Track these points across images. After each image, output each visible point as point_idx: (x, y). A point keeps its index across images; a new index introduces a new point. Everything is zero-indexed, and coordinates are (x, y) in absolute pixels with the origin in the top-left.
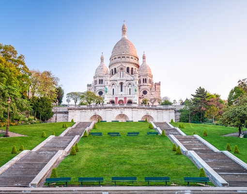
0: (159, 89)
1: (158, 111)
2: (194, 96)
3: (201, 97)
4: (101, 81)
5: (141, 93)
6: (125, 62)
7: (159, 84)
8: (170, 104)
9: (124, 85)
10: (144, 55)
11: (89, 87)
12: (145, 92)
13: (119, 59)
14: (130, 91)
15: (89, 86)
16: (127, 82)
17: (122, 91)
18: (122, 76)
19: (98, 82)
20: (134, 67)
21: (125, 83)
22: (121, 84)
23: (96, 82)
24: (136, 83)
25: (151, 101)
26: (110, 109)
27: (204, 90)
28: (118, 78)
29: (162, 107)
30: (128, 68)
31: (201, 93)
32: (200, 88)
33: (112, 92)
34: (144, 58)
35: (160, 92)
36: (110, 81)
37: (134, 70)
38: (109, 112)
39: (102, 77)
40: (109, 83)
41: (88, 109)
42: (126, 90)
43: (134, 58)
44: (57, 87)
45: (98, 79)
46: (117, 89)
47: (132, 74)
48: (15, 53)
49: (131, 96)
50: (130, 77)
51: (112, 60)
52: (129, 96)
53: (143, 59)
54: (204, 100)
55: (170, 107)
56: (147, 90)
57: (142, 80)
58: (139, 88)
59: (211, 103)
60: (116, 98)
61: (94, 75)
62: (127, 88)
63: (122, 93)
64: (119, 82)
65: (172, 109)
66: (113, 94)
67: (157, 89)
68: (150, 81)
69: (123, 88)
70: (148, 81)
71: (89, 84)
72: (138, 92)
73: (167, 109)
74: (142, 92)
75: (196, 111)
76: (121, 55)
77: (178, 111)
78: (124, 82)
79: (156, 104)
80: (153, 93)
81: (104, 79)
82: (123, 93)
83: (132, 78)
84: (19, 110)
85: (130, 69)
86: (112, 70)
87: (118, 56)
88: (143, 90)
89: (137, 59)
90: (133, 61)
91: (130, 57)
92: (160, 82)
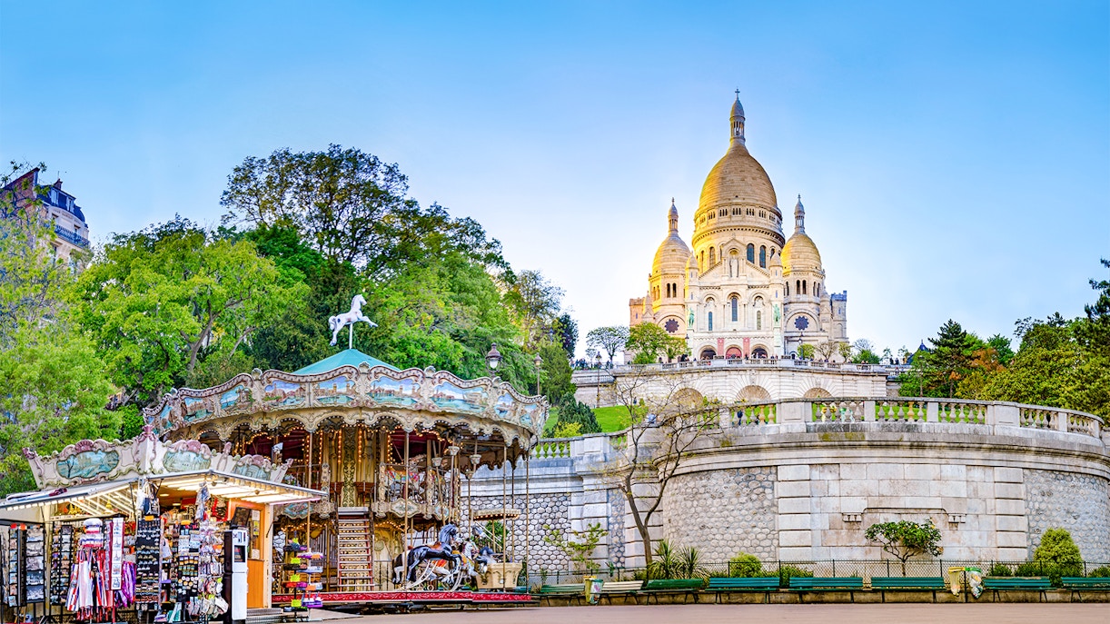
0: (842, 312)
1: (845, 377)
2: (935, 343)
3: (951, 345)
4: (672, 289)
5: (792, 326)
6: (743, 228)
7: (843, 298)
8: (876, 360)
9: (740, 301)
10: (800, 205)
11: (637, 309)
12: (802, 323)
13: (725, 218)
14: (759, 318)
15: (635, 304)
16: (752, 291)
17: (735, 318)
18: (734, 274)
19: (663, 291)
20: (769, 244)
21: (745, 296)
22: (734, 296)
23: (655, 291)
24: (775, 295)
25: (821, 350)
26: (724, 373)
27: (958, 327)
28: (725, 280)
29: (854, 368)
30: (750, 247)
31: (953, 335)
32: (950, 322)
33: (707, 322)
34: (800, 214)
35: (845, 320)
36: (701, 288)
37: (768, 252)
38: (723, 379)
39: (675, 276)
40: (699, 295)
41: (665, 374)
42: (747, 313)
43: (768, 213)
44: (560, 314)
45: (662, 283)
46: (722, 312)
47: (763, 265)
48: (478, 233)
49: (764, 333)
50: (757, 277)
51: (702, 221)
52: (758, 333)
53: (797, 218)
54: (959, 354)
55: (874, 368)
56: (807, 316)
57: (793, 286)
58: (786, 310)
59: (975, 363)
60: (721, 340)
61: (651, 271)
62: (750, 308)
63: (735, 325)
64: (727, 291)
65: (880, 374)
66: (711, 328)
67: (836, 311)
68: (818, 289)
69: (740, 309)
70: (810, 289)
71: (635, 298)
72: (781, 322)
73: (866, 375)
74: (793, 320)
75: (939, 381)
76: (731, 204)
77: (895, 380)
78: (742, 291)
79: (838, 358)
80: (824, 326)
81: (679, 281)
82: (739, 325)
83: (765, 280)
84: (520, 382)
85: (757, 251)
86: (703, 252)
87: (722, 209)
88: (797, 316)
89: (776, 217)
90: (765, 223)
91: (757, 211)
92: (845, 292)
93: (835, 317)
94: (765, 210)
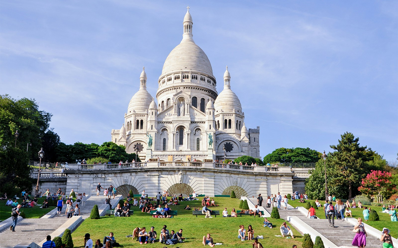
4: (140, 124)
5: (221, 149)
6: (189, 87)
7: (257, 131)
9: (185, 131)
11: (116, 136)
13: (178, 81)
14: (198, 143)
15: (115, 133)
16: (193, 125)
17: (181, 143)
19: (134, 125)
20: (206, 97)
21: (189, 128)
22: (181, 129)
24: (209, 128)
28: (175, 118)
30: (194, 99)
33: (162, 145)
37: (206, 102)
39: (143, 115)
40: (157, 127)
41: (108, 172)
43: (206, 79)
45: (133, 119)
46: (172, 139)
49: (201, 153)
52: (197, 153)
56: (232, 143)
57: (222, 122)
58: (217, 139)
62: (192, 136)
63: (181, 147)
64: (176, 125)
65: (287, 174)
66: (164, 149)
67: (252, 139)
69: (185, 137)
70: (234, 125)
74: (222, 145)
76: (181, 73)
78: (186, 125)
81: (145, 119)
82: (183, 147)
83: (202, 119)
85: (199, 101)
86: (163, 102)
87: (176, 75)
88: (225, 143)
89: (212, 81)
90: (205, 84)
91: (199, 77)
92: (258, 127)
93: (252, 144)
94: (204, 77)
